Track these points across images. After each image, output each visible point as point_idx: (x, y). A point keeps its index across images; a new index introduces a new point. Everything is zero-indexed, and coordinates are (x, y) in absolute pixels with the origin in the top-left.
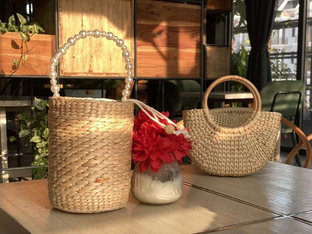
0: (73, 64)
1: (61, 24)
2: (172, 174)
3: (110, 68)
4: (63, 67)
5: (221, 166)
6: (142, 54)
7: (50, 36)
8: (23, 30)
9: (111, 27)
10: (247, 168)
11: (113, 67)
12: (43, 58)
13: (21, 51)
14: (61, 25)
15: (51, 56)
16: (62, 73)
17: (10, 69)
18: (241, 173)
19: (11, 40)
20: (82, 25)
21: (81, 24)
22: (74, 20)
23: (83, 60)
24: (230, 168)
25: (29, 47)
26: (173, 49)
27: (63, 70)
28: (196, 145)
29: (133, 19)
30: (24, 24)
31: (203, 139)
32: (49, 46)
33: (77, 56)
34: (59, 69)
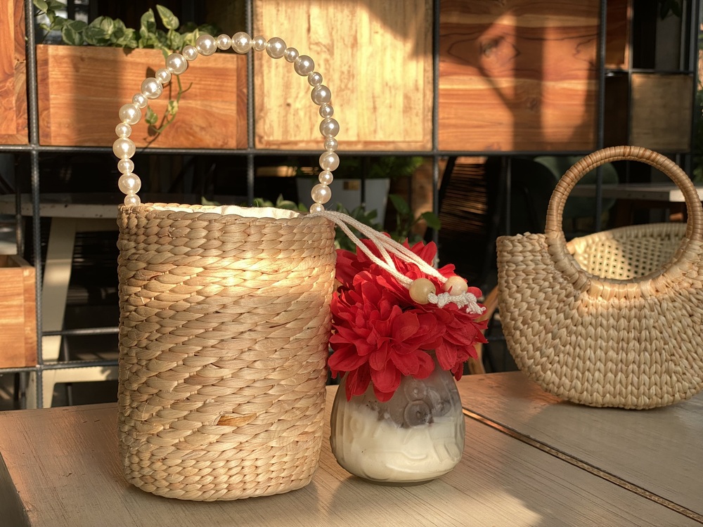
0: (286, 121)
1: (261, 29)
2: (431, 407)
3: (372, 128)
4: (264, 129)
5: (591, 382)
6: (450, 94)
7: (233, 58)
8: (174, 43)
9: (377, 33)
10: (661, 389)
11: (381, 127)
12: (217, 108)
13: (168, 92)
14: (259, 31)
15: (236, 103)
16: (260, 142)
17: (142, 134)
18: (644, 400)
19: (145, 68)
20: (309, 30)
21: (305, 26)
22: (289, 19)
23: (310, 111)
24: (615, 388)
25: (184, 83)
26: (529, 81)
27: (262, 134)
28: (526, 326)
29: (430, 12)
30: (177, 30)
31: (546, 310)
32: (232, 80)
33: (295, 101)
34: (254, 133)
